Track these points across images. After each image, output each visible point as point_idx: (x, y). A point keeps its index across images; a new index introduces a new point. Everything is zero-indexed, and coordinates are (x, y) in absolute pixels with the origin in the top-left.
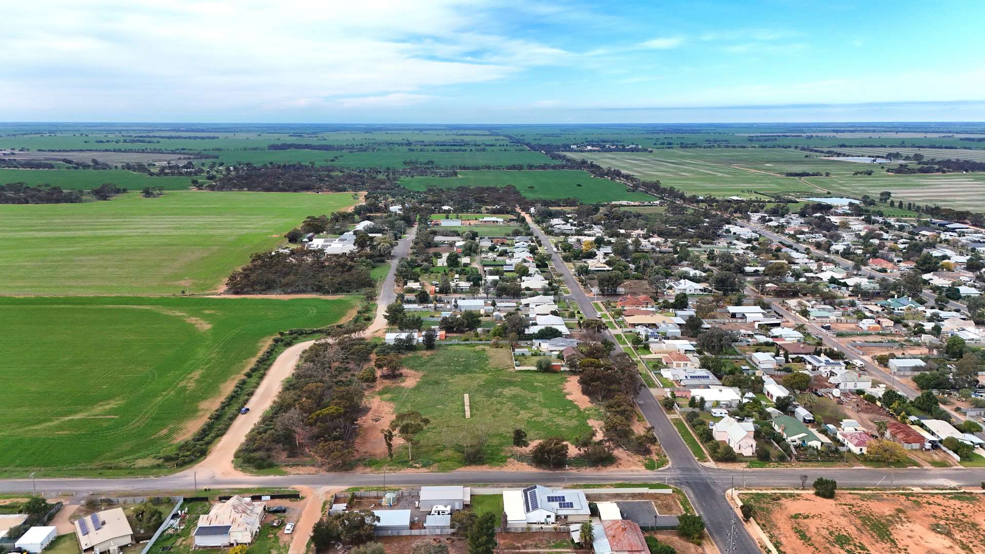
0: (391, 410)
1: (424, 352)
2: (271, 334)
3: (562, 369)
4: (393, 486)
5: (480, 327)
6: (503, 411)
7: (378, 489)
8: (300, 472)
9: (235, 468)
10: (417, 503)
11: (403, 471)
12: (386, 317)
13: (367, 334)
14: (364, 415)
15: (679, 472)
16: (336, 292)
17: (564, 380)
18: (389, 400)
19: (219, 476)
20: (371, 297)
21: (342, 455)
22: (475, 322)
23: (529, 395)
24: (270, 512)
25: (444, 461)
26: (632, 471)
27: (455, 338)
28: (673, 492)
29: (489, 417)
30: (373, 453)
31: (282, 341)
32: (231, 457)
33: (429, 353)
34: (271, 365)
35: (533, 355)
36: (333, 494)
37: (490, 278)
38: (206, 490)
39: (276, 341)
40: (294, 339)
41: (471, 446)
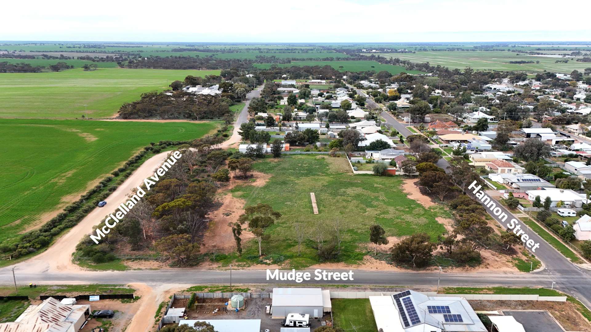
0: (242, 206)
1: (272, 159)
2: (144, 144)
3: (397, 173)
4: (241, 285)
5: (319, 141)
6: (350, 207)
7: (224, 289)
8: (142, 267)
9: (73, 262)
10: (268, 307)
11: (252, 268)
12: (240, 133)
13: (224, 145)
14: (216, 210)
15: (558, 275)
16: (202, 118)
17: (401, 183)
18: (240, 197)
19: (53, 271)
20: (229, 122)
21: (187, 250)
22: (314, 137)
23: (373, 195)
24: (94, 317)
25: (296, 257)
26: (505, 273)
27: (298, 149)
28: (567, 300)
29: (337, 213)
30: (221, 247)
31: (152, 149)
32: (73, 249)
33: (276, 160)
34: (138, 167)
35: (367, 163)
36: (172, 294)
37: (321, 111)
38: (31, 286)
39: (147, 149)
40: (163, 148)
41: (325, 242)
